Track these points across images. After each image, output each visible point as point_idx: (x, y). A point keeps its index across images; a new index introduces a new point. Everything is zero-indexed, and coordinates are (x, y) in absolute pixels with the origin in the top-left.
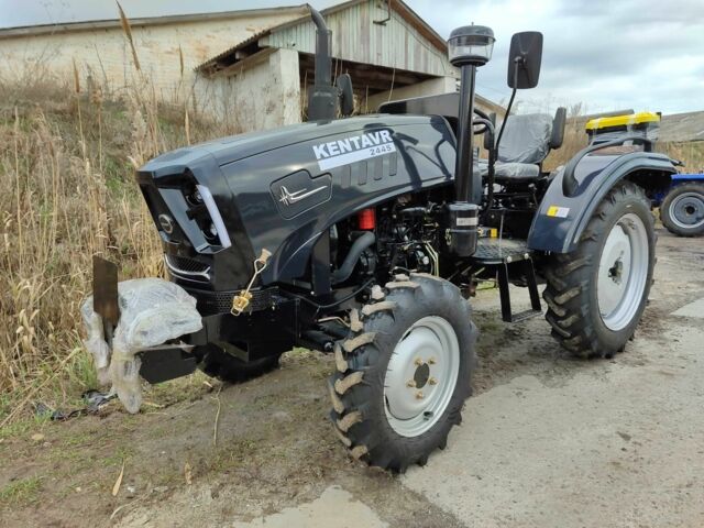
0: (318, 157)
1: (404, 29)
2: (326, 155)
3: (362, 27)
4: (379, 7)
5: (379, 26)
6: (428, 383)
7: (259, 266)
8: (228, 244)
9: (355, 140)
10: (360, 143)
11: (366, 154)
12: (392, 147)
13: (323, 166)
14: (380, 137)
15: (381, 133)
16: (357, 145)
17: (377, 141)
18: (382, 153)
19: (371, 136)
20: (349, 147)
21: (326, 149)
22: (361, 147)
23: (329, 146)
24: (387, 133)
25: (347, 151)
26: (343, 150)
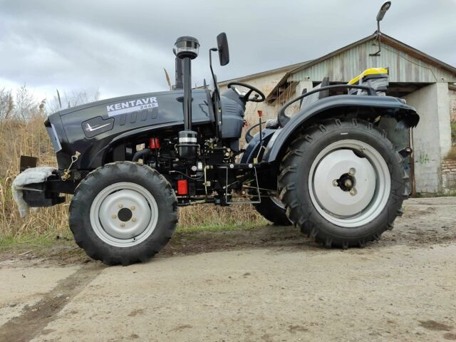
0: (108, 110)
1: (396, 56)
2: (113, 109)
3: (360, 60)
4: (374, 45)
5: (374, 57)
6: (131, 220)
7: (74, 159)
8: (61, 148)
9: (132, 102)
10: (135, 103)
11: (138, 109)
12: (156, 105)
13: (111, 114)
14: (149, 100)
15: (151, 99)
16: (133, 105)
17: (147, 102)
18: (148, 108)
19: (143, 100)
20: (127, 105)
21: (114, 107)
22: (135, 105)
23: (116, 106)
24: (155, 98)
25: (125, 107)
26: (123, 107)
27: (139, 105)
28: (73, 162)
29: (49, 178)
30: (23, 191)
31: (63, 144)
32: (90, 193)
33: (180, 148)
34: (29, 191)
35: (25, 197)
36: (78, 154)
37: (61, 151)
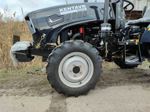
0: (60, 11)
2: (63, 11)
6: (79, 73)
7: (43, 37)
8: (35, 32)
9: (73, 7)
10: (74, 8)
11: (76, 11)
12: (86, 9)
13: (62, 14)
14: (82, 6)
15: (83, 6)
16: (73, 9)
17: (80, 8)
18: (81, 11)
19: (79, 6)
20: (70, 9)
21: (63, 10)
22: (75, 9)
23: (64, 9)
24: (85, 6)
25: (70, 10)
26: (68, 10)
27: (77, 9)
28: (42, 39)
29: (29, 47)
30: (16, 54)
31: (36, 29)
32: (59, 58)
33: (101, 33)
34: (19, 54)
35: (17, 57)
36: (44, 35)
37: (35, 33)
